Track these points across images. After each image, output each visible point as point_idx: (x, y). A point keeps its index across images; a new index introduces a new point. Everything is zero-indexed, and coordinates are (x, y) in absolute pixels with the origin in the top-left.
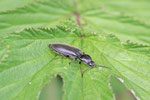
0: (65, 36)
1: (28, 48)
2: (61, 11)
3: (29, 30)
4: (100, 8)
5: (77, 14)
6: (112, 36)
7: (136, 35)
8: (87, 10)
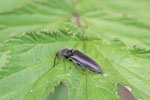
0: (66, 40)
1: (29, 52)
2: (60, 11)
3: (31, 34)
4: (101, 9)
5: (76, 15)
6: (116, 40)
7: (140, 38)
8: (88, 11)
